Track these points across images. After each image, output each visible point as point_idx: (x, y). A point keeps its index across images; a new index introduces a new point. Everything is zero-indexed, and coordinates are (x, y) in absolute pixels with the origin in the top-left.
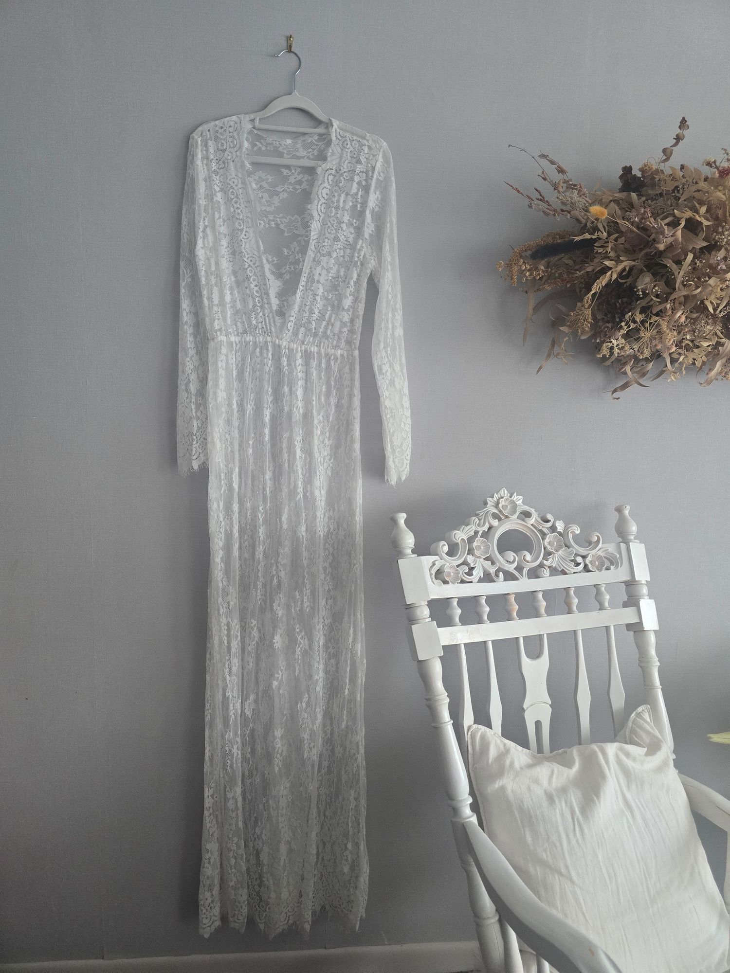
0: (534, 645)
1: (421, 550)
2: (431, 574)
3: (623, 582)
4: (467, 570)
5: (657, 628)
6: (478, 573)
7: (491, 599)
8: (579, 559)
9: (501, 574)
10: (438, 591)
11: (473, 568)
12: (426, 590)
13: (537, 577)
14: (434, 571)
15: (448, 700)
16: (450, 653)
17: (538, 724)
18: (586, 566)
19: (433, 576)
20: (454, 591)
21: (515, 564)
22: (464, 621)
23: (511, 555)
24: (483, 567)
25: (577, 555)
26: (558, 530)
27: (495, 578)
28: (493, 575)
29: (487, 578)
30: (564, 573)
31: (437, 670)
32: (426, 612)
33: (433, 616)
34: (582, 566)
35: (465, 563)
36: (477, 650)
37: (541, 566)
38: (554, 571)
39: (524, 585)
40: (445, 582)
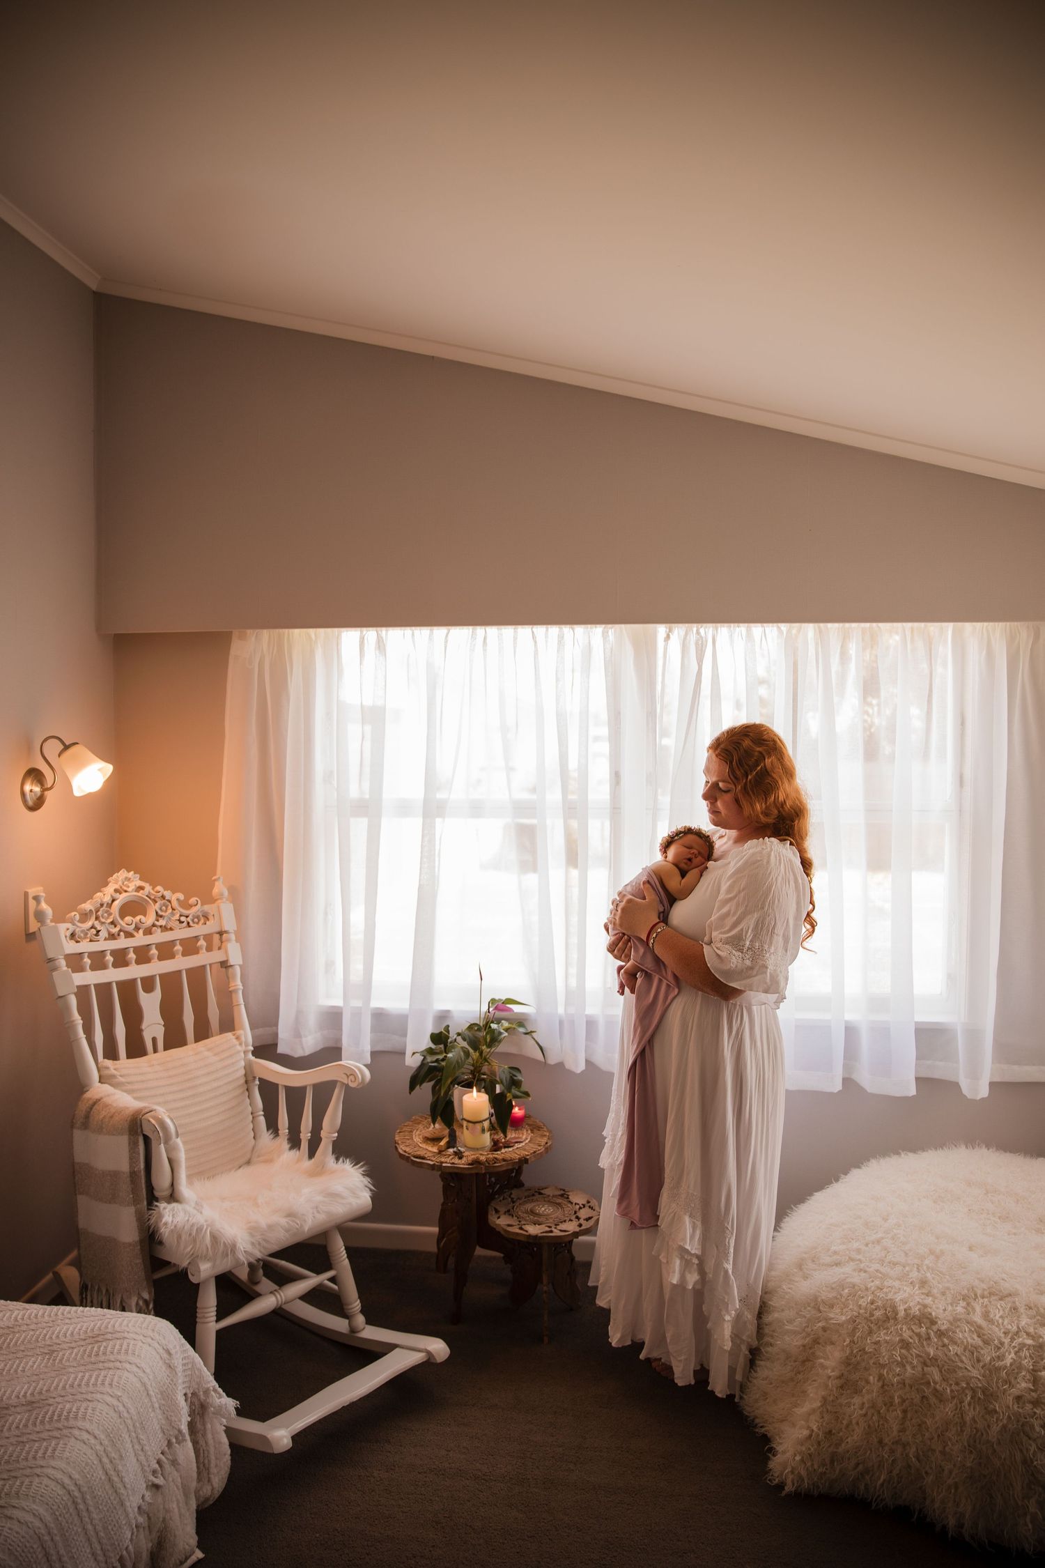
0: (148, 984)
1: (59, 918)
2: (66, 937)
3: (217, 933)
4: (95, 932)
5: (241, 963)
6: (104, 934)
7: (114, 953)
8: (183, 919)
9: (122, 933)
10: (71, 947)
11: (100, 931)
12: (62, 947)
13: (151, 934)
14: (68, 934)
15: (81, 1022)
16: (83, 992)
17: (154, 1040)
18: (188, 923)
19: (68, 938)
20: (85, 947)
21: (133, 926)
22: (93, 968)
23: (129, 919)
24: (108, 930)
25: (181, 916)
26: (166, 898)
27: (117, 937)
28: (116, 934)
29: (112, 937)
30: (171, 929)
31: (73, 1001)
32: (63, 963)
33: (68, 966)
34: (185, 924)
35: (93, 927)
36: (104, 989)
37: (154, 925)
38: (165, 929)
39: (140, 939)
40: (77, 942)
